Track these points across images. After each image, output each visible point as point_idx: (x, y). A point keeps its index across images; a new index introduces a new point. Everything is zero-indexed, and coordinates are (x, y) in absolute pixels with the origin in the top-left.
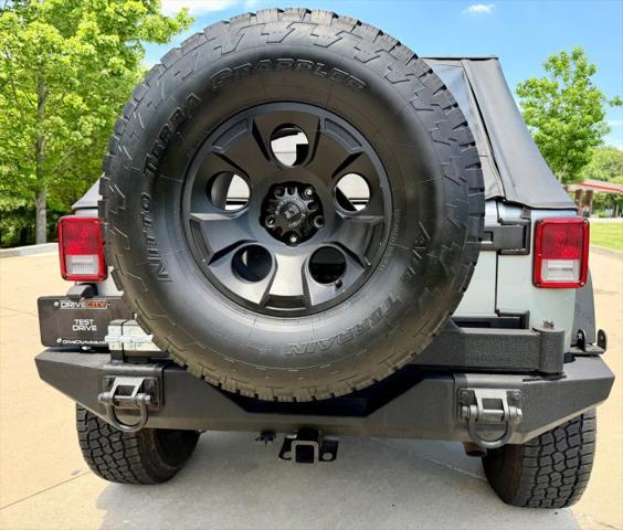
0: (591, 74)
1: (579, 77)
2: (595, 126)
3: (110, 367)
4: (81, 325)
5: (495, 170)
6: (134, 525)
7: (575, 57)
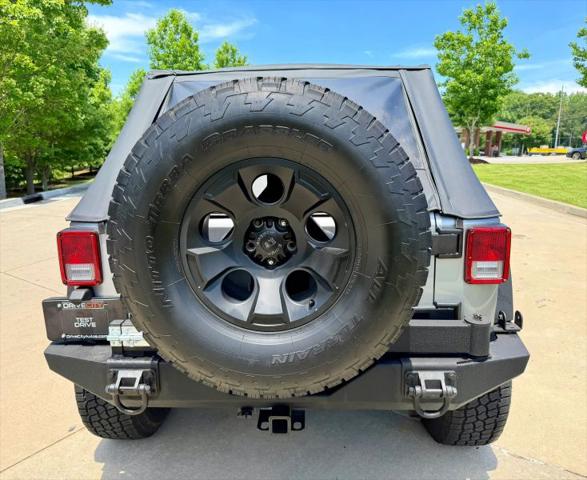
0: (502, 28)
1: (492, 30)
2: (506, 75)
3: (113, 361)
4: (82, 322)
5: (432, 184)
6: (130, 475)
7: (489, 12)
